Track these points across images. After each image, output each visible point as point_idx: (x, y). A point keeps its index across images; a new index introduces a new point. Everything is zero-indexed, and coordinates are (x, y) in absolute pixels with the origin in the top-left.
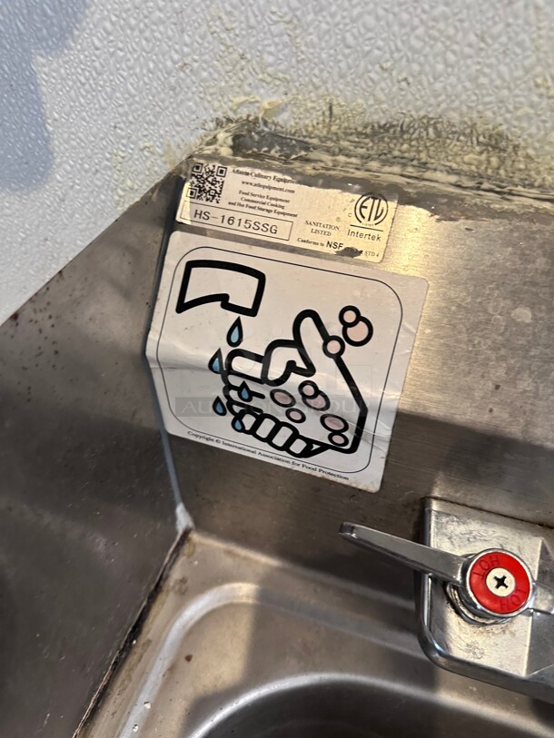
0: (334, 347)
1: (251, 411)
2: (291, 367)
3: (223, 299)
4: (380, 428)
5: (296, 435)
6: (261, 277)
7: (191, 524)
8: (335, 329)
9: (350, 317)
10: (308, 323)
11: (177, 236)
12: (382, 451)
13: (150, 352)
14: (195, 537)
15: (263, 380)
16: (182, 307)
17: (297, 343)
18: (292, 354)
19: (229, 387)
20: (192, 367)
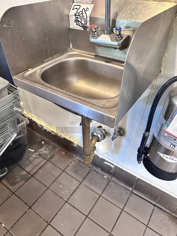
0: (85, 11)
1: (78, 21)
2: (81, 14)
3: (77, 8)
4: (88, 19)
5: (82, 24)
6: (80, 6)
7: (72, 47)
8: (85, 10)
9: (87, 8)
10: (83, 10)
11: (74, 3)
12: (89, 22)
13: (69, 15)
14: (72, 49)
15: (79, 15)
16: (73, 9)
17: (82, 11)
18: (82, 12)
19: (76, 17)
20: (73, 15)
